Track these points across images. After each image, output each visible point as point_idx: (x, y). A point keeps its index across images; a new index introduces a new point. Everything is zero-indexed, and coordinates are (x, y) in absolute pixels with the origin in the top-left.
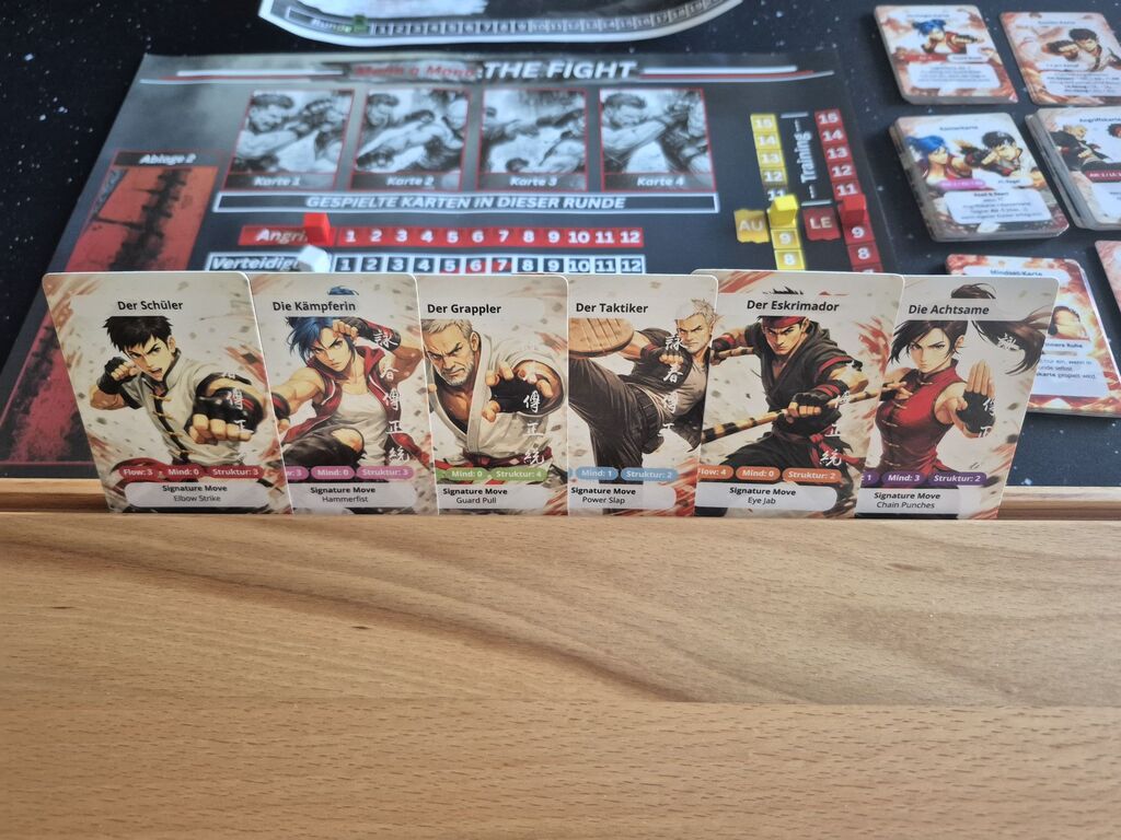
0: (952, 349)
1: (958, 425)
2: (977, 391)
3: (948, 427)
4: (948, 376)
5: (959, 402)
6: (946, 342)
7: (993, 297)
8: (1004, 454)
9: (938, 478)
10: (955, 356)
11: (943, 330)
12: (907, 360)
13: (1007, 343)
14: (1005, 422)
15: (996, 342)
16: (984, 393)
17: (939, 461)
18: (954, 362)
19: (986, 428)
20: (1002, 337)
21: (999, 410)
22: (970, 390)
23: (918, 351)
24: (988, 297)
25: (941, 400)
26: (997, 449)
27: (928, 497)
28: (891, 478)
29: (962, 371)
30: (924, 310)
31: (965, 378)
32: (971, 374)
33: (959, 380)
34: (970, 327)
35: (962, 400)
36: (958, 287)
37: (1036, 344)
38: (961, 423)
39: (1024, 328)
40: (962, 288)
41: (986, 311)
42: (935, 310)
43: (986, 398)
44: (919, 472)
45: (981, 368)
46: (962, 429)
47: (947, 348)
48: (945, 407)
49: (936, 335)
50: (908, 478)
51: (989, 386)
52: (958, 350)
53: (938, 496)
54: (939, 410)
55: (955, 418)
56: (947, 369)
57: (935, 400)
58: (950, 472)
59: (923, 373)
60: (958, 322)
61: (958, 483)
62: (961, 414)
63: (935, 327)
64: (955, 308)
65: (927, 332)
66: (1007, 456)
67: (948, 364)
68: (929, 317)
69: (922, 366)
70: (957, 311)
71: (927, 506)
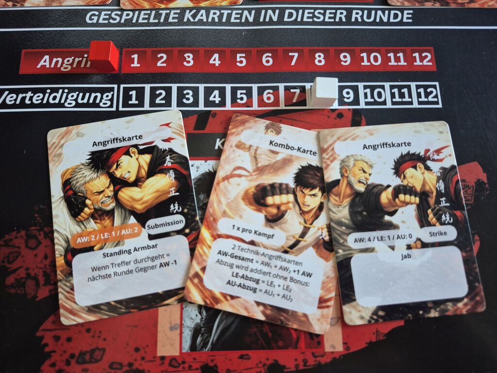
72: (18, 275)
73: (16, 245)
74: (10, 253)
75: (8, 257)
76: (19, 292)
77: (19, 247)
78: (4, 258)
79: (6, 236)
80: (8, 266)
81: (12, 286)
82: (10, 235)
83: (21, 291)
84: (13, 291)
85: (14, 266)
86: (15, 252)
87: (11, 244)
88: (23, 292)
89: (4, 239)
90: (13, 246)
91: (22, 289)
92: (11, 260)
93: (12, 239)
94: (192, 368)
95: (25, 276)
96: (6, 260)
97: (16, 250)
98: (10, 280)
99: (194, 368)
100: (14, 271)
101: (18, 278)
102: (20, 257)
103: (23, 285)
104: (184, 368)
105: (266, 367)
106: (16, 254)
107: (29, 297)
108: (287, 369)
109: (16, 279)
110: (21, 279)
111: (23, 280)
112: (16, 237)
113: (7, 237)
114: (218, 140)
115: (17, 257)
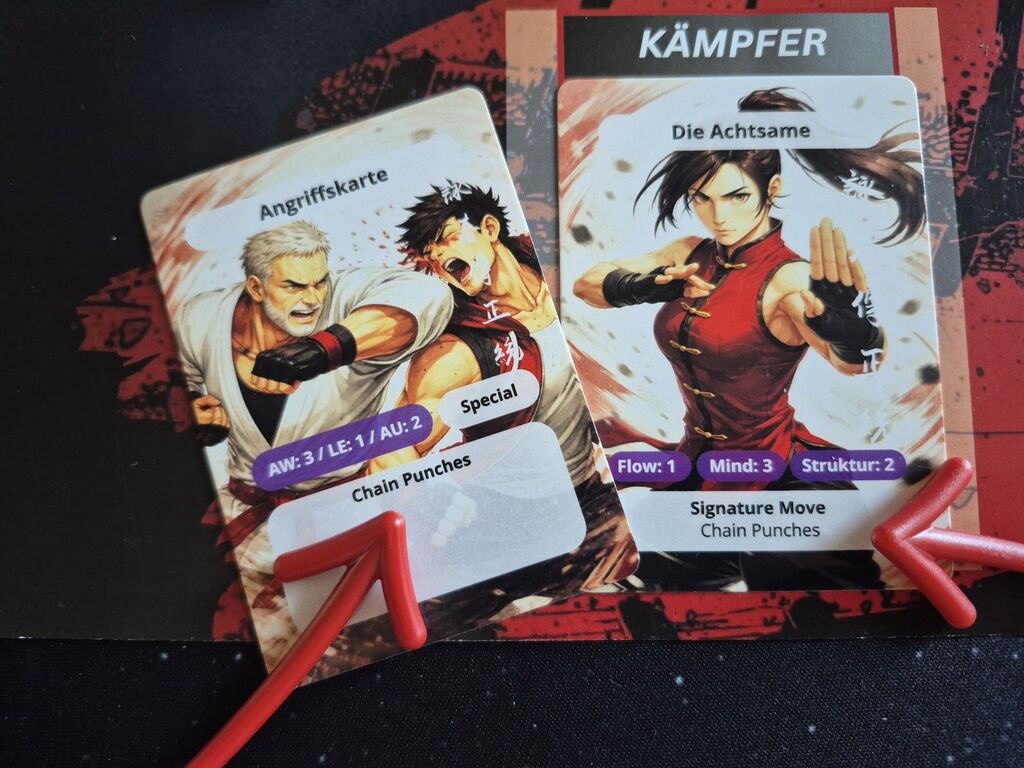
0: (765, 199)
1: (818, 347)
2: (833, 278)
3: (799, 351)
4: (770, 252)
5: (805, 300)
6: (751, 187)
7: (811, 110)
8: (925, 407)
9: (811, 466)
10: (774, 213)
11: (740, 166)
12: (690, 222)
13: (859, 187)
14: (905, 340)
15: (840, 186)
16: (848, 282)
17: (800, 426)
18: (776, 224)
19: (872, 352)
20: (848, 176)
21: (884, 315)
22: (820, 276)
23: (706, 206)
24: (801, 109)
25: (770, 297)
26: (907, 399)
27: (802, 509)
28: (717, 466)
29: (794, 238)
30: (699, 132)
31: (805, 252)
32: (813, 246)
33: (793, 258)
34: (786, 161)
35: (811, 296)
36: (747, 93)
37: (910, 188)
38: (822, 342)
39: (880, 160)
40: (753, 94)
41: (805, 131)
42: (716, 131)
43: (852, 292)
44: (766, 451)
45: (828, 236)
46: (827, 356)
47: (755, 198)
48: (782, 309)
49: (730, 177)
50: (748, 467)
51: (852, 269)
52: (774, 200)
53: (821, 509)
54: (773, 317)
55: (808, 334)
56: (767, 236)
57: (760, 298)
58: (828, 451)
59: (725, 248)
60: (762, 152)
61: (851, 475)
62: (814, 323)
63: (724, 162)
64: (752, 128)
65: (712, 170)
66: (931, 412)
67: (765, 228)
68: (709, 144)
69: (721, 233)
70: (755, 132)
71: (806, 531)
72: (149, 377)
73: (140, 302)
74: (126, 321)
75: (121, 331)
76: (153, 417)
77: (147, 308)
78: (112, 334)
79: (112, 279)
80: (122, 353)
81: (134, 402)
82: (123, 279)
83: (159, 414)
84: (138, 414)
85: (136, 354)
86: (139, 319)
87: (126, 299)
88: (164, 418)
89: (109, 288)
90: (133, 305)
91: (160, 409)
92: (129, 337)
93: (127, 289)
94: (597, 607)
95: (166, 379)
96: (116, 339)
97: (141, 313)
98: (130, 388)
99: (605, 607)
100: (139, 366)
101: (149, 382)
102: (150, 332)
103: (163, 399)
104: (578, 605)
105: (787, 608)
106: (140, 325)
107: (179, 429)
108: (841, 612)
109: (144, 387)
110: (157, 385)
111: (162, 388)
112: (138, 284)
113: (115, 282)
114: (647, 33)
115: (144, 330)
